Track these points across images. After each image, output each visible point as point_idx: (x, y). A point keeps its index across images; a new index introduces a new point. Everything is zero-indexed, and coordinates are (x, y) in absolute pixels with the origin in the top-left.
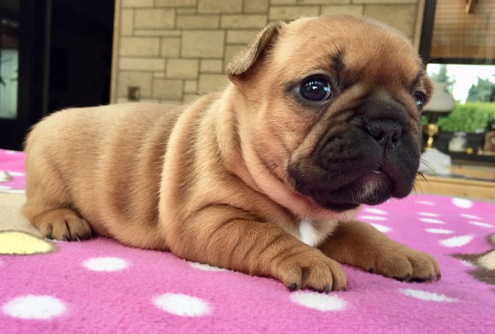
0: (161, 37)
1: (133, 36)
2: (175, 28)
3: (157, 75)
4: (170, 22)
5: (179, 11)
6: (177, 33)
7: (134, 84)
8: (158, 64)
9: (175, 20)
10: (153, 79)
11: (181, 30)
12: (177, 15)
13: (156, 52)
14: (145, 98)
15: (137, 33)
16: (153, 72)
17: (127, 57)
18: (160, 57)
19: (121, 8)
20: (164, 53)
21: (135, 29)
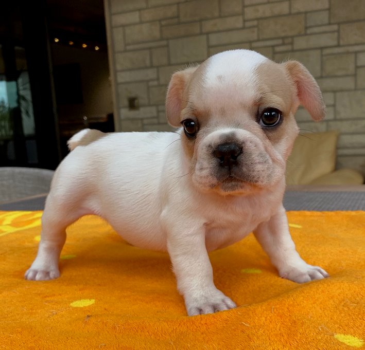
0: (150, 48)
1: (125, 51)
2: (162, 39)
3: (151, 83)
4: (157, 34)
5: (163, 23)
6: (164, 43)
7: (133, 95)
8: (151, 74)
9: (161, 31)
10: (149, 88)
11: (167, 39)
12: (162, 26)
13: (148, 63)
14: (144, 106)
15: (128, 48)
16: (148, 81)
17: (123, 71)
18: (152, 66)
19: (112, 27)
20: (155, 63)
21: (126, 45)
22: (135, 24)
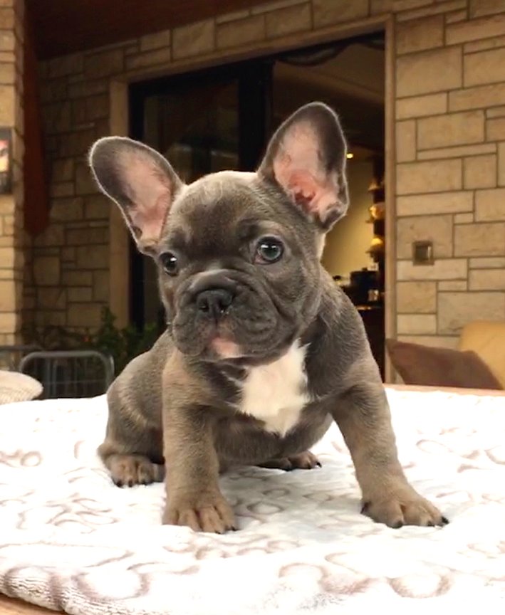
0: (462, 158)
2: (486, 142)
3: (459, 219)
4: (477, 132)
5: (490, 114)
6: (491, 148)
7: (424, 238)
8: (461, 202)
9: (485, 128)
10: (454, 225)
11: (496, 142)
12: (487, 119)
14: (443, 258)
15: (421, 156)
16: (454, 214)
17: (409, 195)
18: (463, 189)
19: (395, 121)
20: (470, 184)
21: (418, 150)
22: (438, 115)
